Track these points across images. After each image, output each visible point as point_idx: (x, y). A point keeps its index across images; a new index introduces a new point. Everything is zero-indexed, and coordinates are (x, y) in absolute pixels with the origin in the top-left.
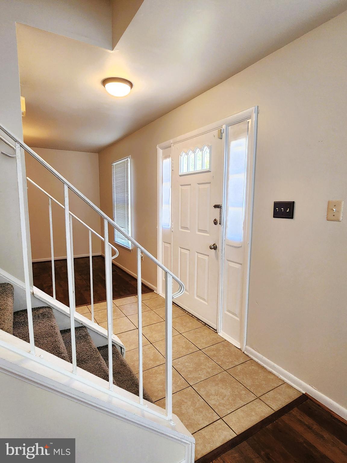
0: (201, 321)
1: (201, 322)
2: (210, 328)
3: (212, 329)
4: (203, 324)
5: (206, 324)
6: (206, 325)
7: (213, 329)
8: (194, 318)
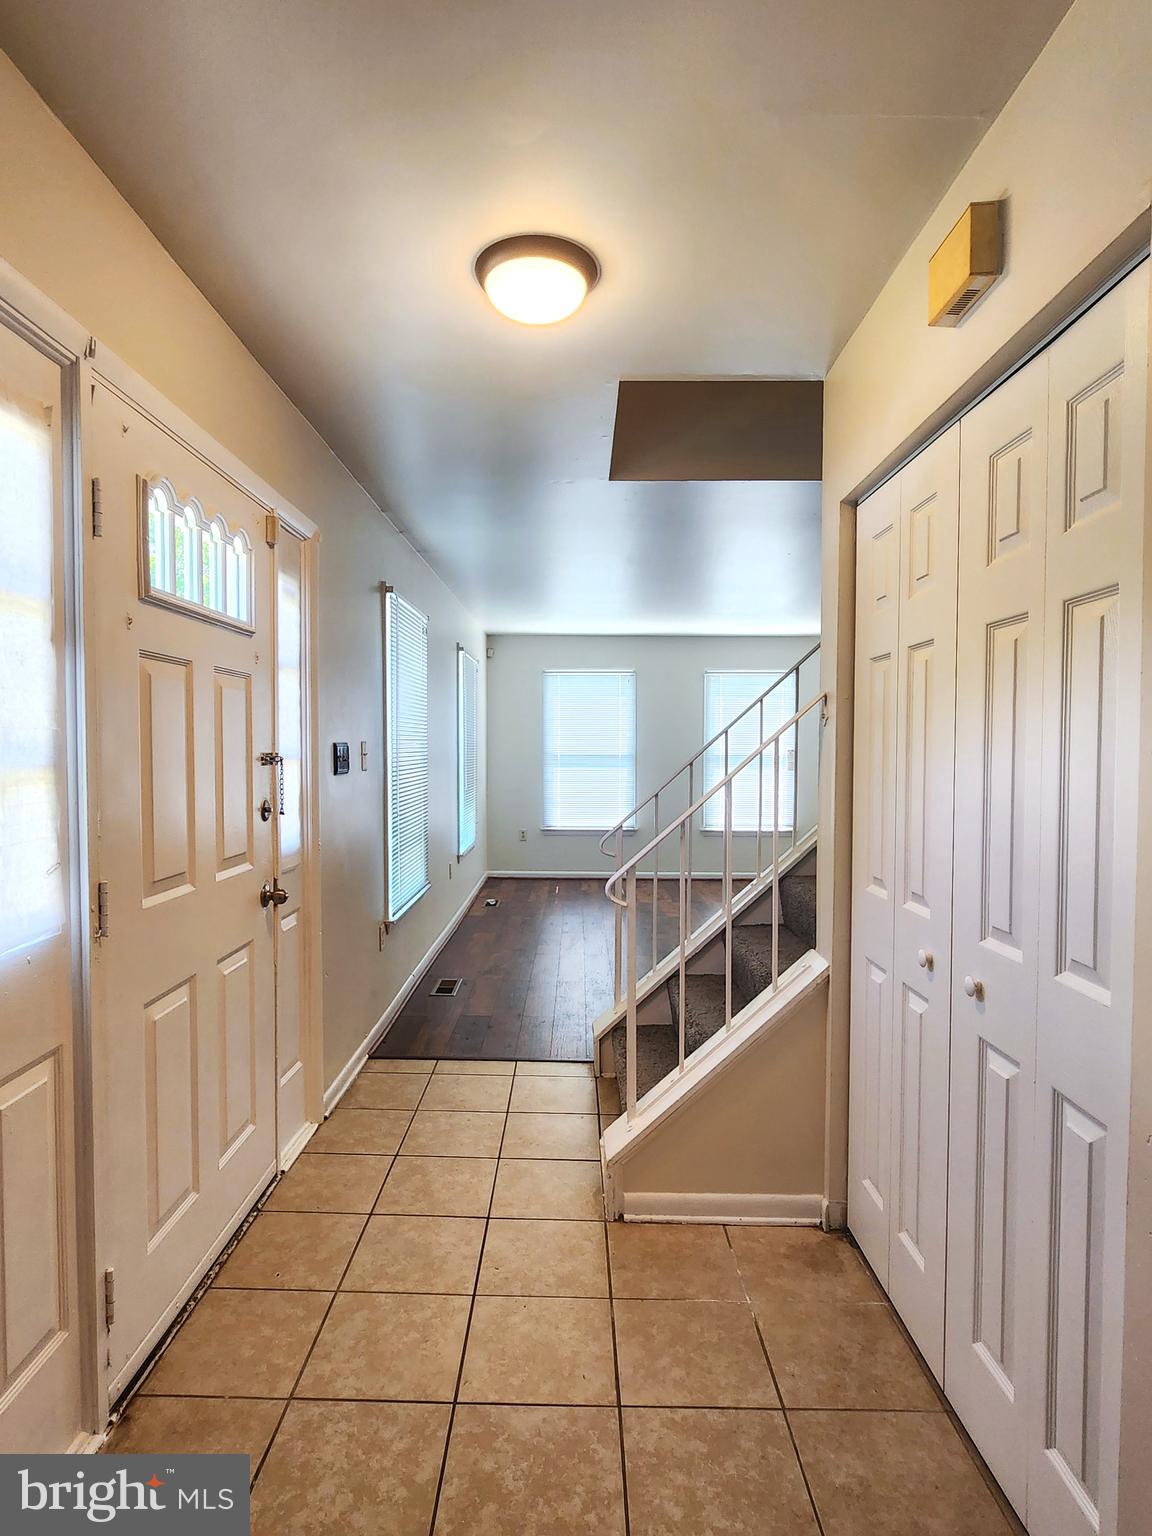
0: (241, 1226)
1: (247, 1225)
2: (268, 1194)
3: (271, 1189)
4: (256, 1217)
5: (255, 1208)
6: (260, 1206)
7: (274, 1185)
8: (229, 1255)
